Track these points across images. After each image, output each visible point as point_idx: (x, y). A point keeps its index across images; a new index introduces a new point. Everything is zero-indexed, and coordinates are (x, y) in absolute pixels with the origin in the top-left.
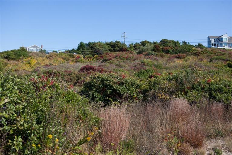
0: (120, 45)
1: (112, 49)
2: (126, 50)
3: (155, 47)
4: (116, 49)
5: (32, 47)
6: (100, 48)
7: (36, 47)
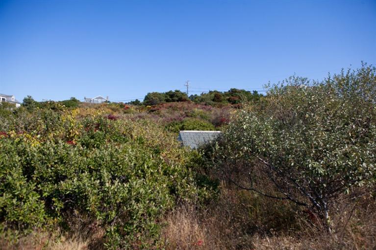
0: (179, 95)
1: (170, 99)
2: (185, 100)
3: (215, 96)
4: (174, 98)
5: (97, 98)
6: (154, 98)
7: (101, 98)
